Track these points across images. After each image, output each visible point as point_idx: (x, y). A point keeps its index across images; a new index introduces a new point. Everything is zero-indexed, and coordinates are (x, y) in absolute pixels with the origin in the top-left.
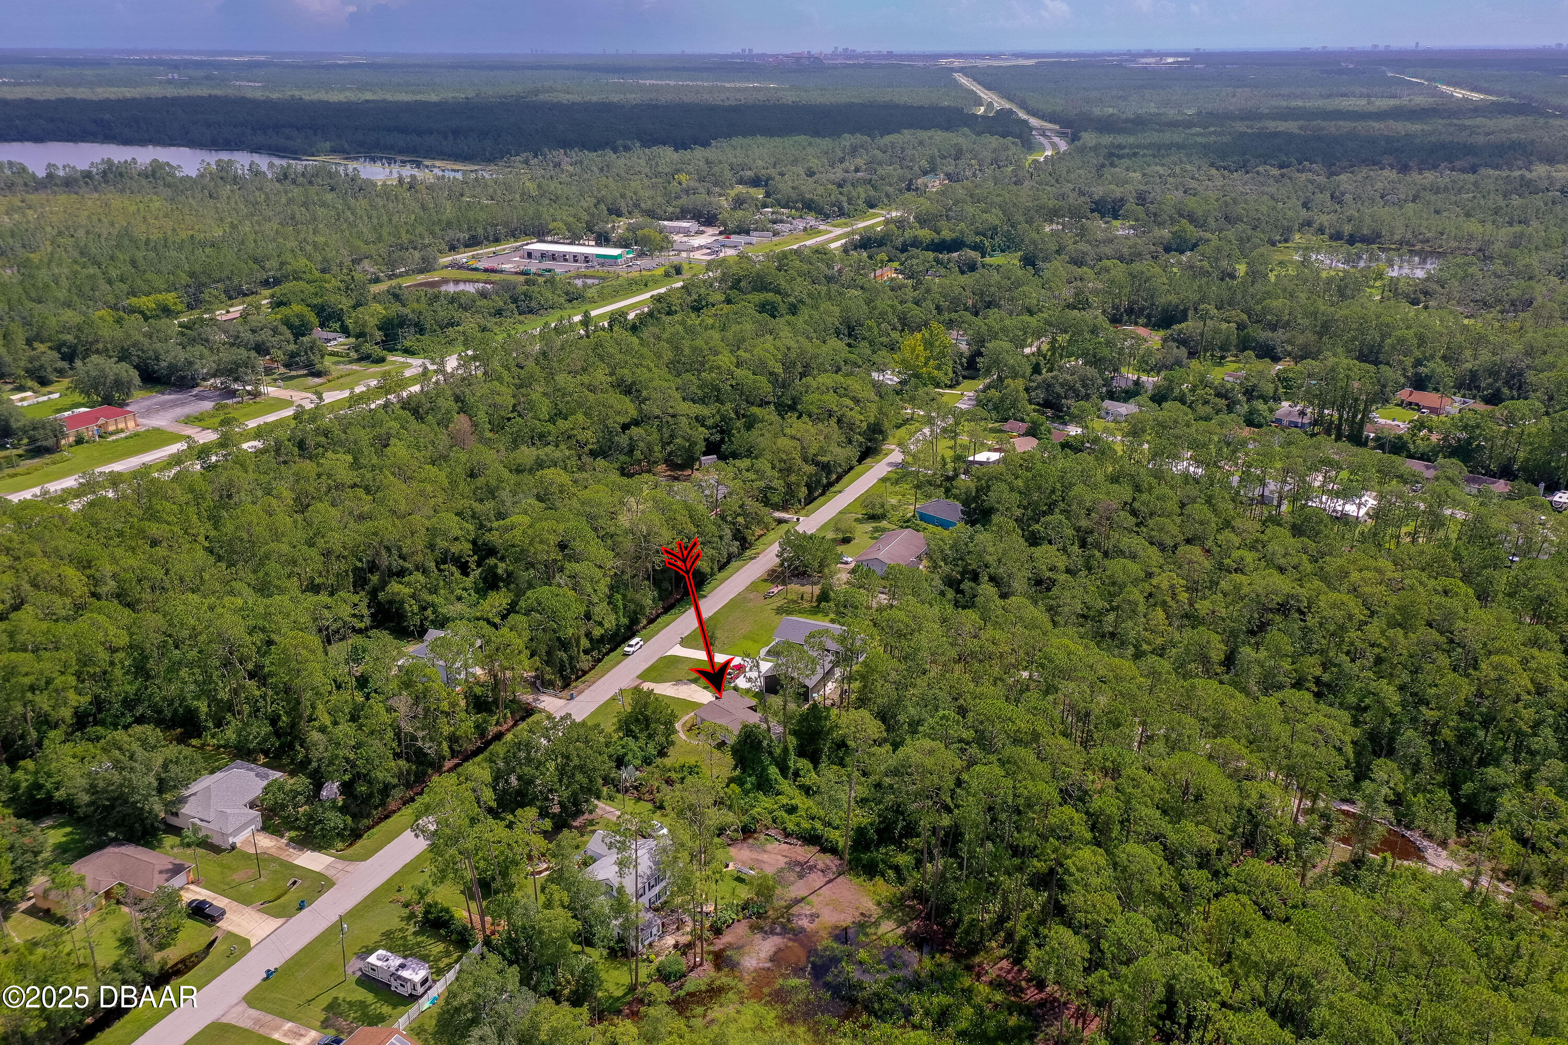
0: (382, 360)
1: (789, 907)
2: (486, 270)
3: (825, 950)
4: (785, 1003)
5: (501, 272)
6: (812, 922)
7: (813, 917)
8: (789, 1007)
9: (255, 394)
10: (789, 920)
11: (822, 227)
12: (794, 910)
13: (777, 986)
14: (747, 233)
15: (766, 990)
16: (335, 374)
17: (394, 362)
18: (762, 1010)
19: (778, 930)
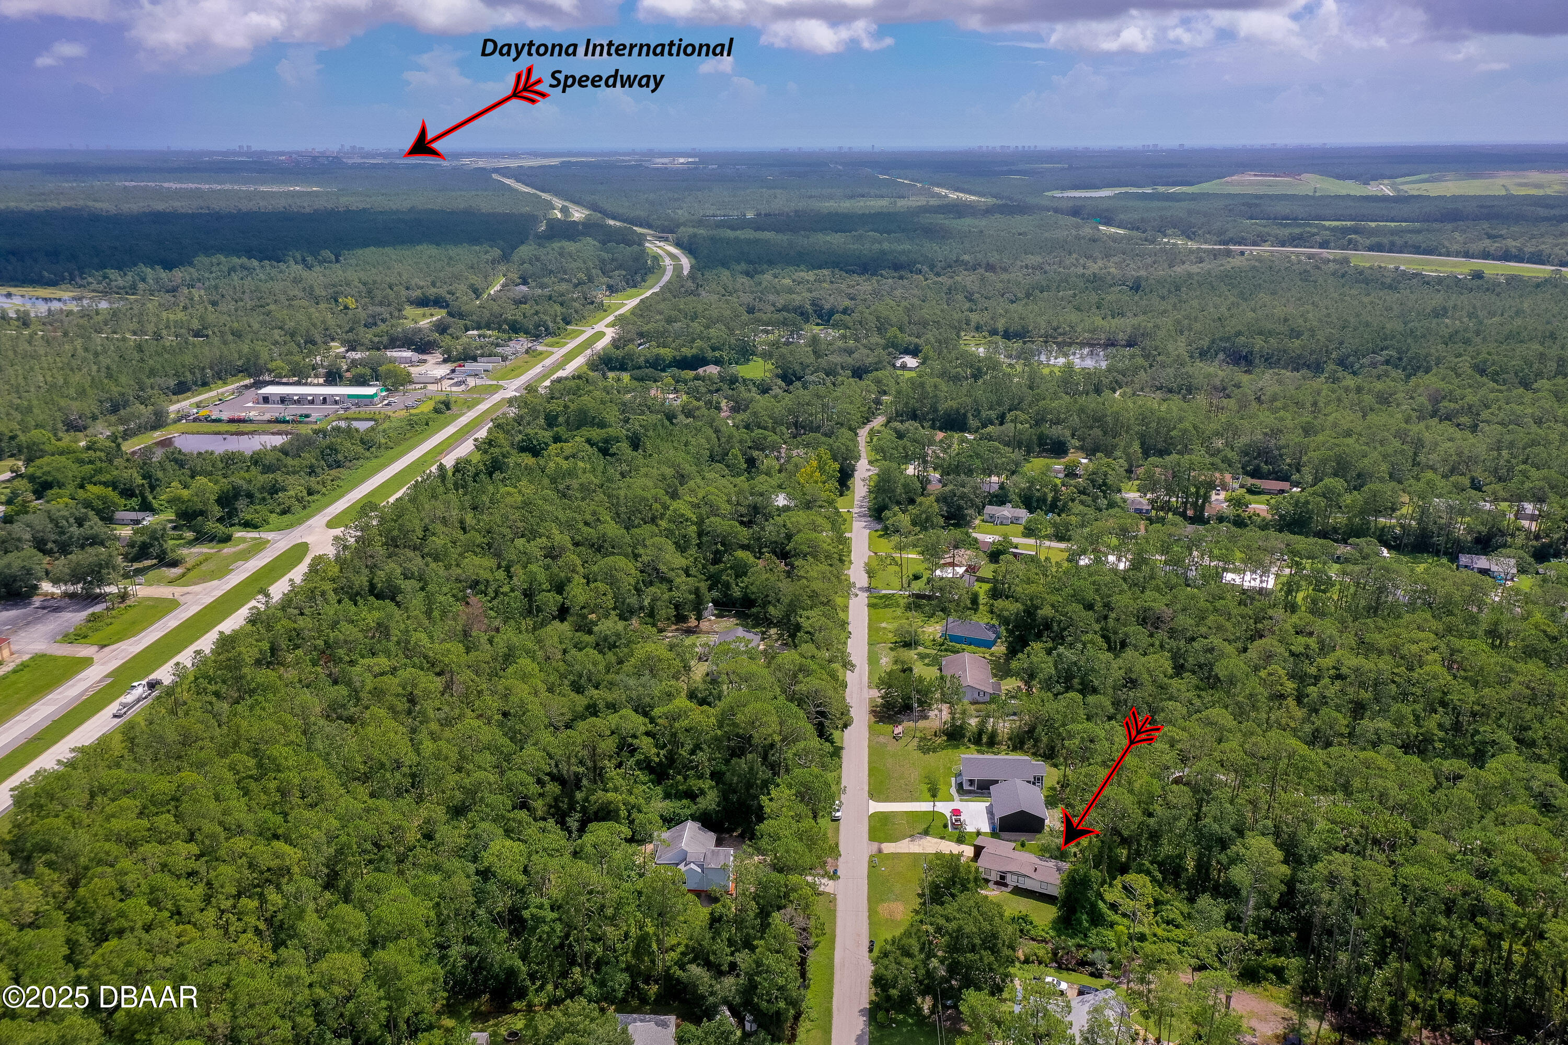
0: (227, 539)
2: (232, 421)
5: (251, 421)
9: (123, 597)
11: (540, 348)
14: (474, 359)
16: (190, 562)
17: (244, 540)
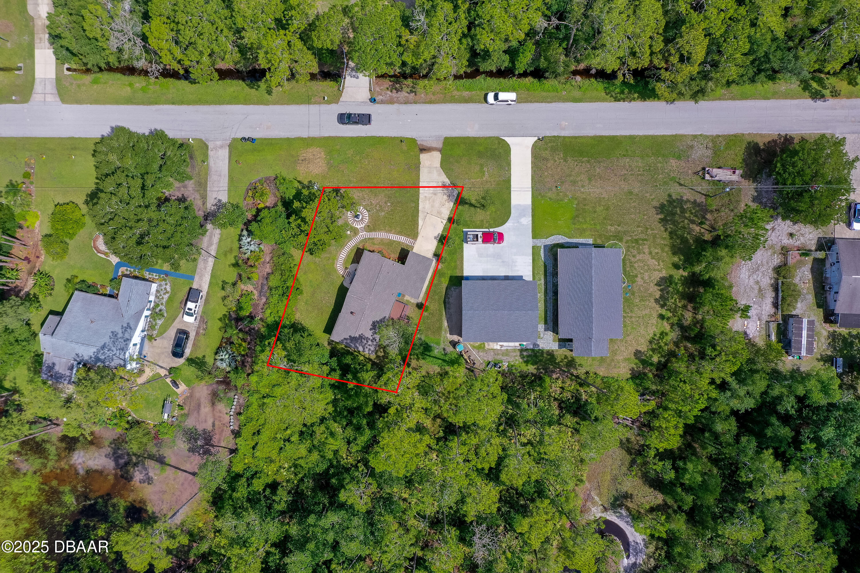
1: (151, 457)
3: (114, 506)
4: (48, 502)
6: (142, 482)
7: (149, 480)
8: (45, 507)
10: (136, 465)
12: (150, 464)
13: (61, 489)
15: (54, 483)
18: (34, 490)
19: (122, 461)
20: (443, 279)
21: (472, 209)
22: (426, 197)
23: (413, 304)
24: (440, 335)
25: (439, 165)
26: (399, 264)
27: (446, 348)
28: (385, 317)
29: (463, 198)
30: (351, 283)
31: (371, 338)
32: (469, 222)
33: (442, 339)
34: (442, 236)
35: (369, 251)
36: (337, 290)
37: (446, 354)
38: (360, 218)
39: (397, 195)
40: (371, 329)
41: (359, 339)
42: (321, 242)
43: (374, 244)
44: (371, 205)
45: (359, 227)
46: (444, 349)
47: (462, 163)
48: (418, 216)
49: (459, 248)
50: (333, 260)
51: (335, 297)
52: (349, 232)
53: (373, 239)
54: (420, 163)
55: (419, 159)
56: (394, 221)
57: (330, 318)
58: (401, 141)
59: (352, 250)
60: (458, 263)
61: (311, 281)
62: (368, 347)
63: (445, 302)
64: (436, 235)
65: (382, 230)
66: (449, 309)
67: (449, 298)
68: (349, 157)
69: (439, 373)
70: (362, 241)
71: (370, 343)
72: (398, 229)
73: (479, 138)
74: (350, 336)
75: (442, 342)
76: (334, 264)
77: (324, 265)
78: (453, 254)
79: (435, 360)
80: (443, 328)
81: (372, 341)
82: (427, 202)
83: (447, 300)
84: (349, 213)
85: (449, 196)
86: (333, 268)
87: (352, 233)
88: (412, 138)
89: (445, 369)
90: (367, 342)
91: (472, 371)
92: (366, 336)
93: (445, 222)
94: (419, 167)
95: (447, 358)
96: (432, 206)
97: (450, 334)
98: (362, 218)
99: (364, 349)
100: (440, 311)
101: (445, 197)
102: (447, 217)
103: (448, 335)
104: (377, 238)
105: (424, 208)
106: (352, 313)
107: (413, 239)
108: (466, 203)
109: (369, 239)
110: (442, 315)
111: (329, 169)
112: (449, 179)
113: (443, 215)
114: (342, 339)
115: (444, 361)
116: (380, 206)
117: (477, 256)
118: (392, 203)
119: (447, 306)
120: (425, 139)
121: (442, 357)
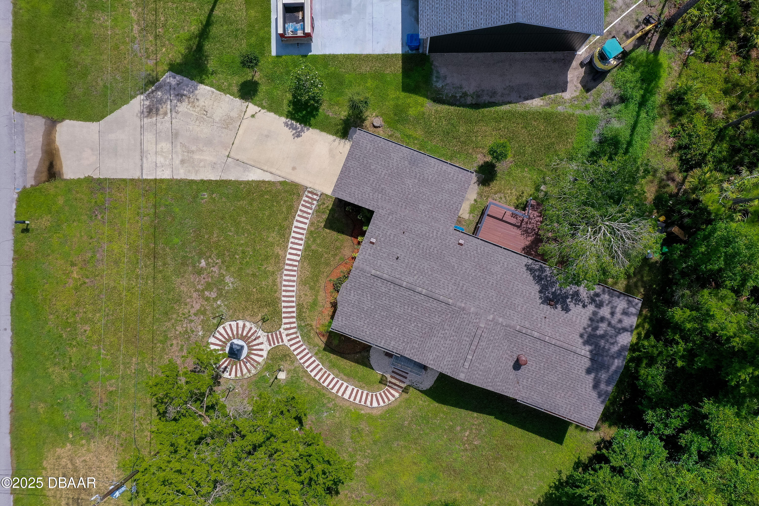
20: (412, 112)
21: (214, 30)
22: (183, 162)
23: (480, 195)
24: (569, 118)
25: (93, 127)
26: (370, 229)
27: (602, 101)
28: (529, 268)
29: (185, 57)
30: (425, 368)
31: (591, 308)
32: (253, 40)
33: (578, 112)
34: (291, 116)
35: (332, 317)
36: (445, 408)
37: (623, 99)
38: (241, 343)
39: (176, 240)
40: (566, 309)
41: (597, 345)
42: (303, 466)
43: (315, 303)
44: (204, 312)
45: (266, 347)
46: (609, 105)
47: (88, 61)
48: (238, 183)
49: (326, 66)
50: (359, 417)
51: (464, 412)
52: (282, 376)
53: (300, 307)
54: (89, 180)
55: (79, 181)
56: (250, 250)
57: (522, 426)
58: (26, 230)
59: (332, 366)
60: (365, 69)
61: (419, 479)
62: (618, 316)
63: (476, 106)
64: (289, 133)
65: (274, 283)
66: (494, 93)
67: (465, 95)
68: (72, 377)
69: (672, 123)
70: (306, 337)
71: (605, 312)
72: (273, 237)
73: (15, 14)
74: (588, 371)
75: (586, 113)
76: (370, 418)
77: (375, 442)
78: (341, 83)
79: (639, 129)
80: (548, 109)
81: (599, 305)
82: (197, 156)
83: (469, 100)
84: (226, 375)
85: (180, 96)
86: (382, 417)
87: (285, 365)
88: (18, 201)
89: (662, 106)
90: (602, 319)
91: (670, 24)
92: (585, 322)
93: (252, 108)
94: (100, 182)
95: (637, 94)
96: (209, 142)
97: (564, 90)
98: (242, 338)
99: (625, 330)
100: (498, 119)
101: (183, 107)
102: (238, 102)
103: (567, 95)
104: (299, 297)
105: (214, 166)
106: (517, 365)
107: (299, 197)
108: (200, 48)
109: (300, 317)
110: (513, 114)
111: (103, 432)
112: (132, 97)
113: (234, 114)
114: (594, 394)
115: (642, 104)
116: (209, 287)
117: (346, 17)
118: (201, 255)
119: (486, 98)
120: (19, 166)
121: (633, 107)
